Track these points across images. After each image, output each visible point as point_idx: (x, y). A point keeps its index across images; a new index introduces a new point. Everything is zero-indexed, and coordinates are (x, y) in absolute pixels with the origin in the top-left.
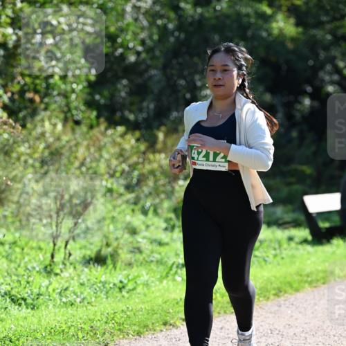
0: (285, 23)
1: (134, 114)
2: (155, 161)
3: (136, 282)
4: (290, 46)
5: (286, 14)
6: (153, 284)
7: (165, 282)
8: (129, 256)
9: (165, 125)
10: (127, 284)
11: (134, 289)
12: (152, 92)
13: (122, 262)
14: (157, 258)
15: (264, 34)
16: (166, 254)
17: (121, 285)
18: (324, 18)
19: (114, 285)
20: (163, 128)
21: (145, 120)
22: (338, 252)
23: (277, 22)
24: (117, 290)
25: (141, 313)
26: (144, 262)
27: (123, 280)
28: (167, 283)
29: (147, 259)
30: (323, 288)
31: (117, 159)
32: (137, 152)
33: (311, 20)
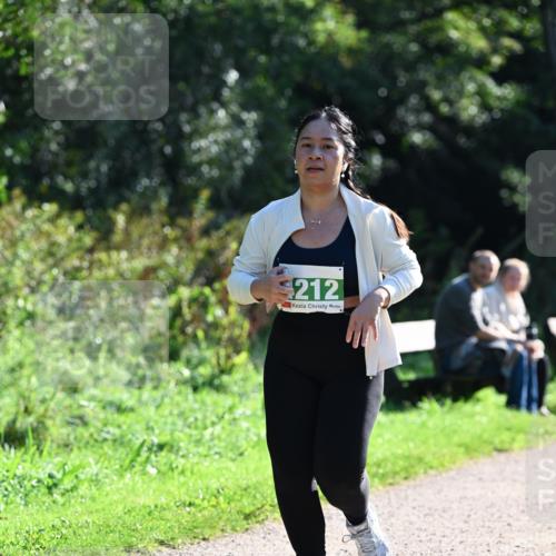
0: (337, 22)
1: (73, 182)
2: (110, 264)
3: (77, 477)
4: (346, 62)
5: (339, 6)
6: (107, 480)
7: (128, 475)
8: (65, 431)
9: (128, 201)
10: (61, 480)
11: (74, 488)
12: (105, 143)
13: (52, 441)
14: (114, 435)
15: (302, 42)
16: (129, 427)
17: (50, 482)
18: (406, 15)
19: (39, 481)
20: (124, 207)
21: (92, 191)
22: (430, 424)
23: (324, 20)
24: (44, 490)
25: (86, 531)
26: (92, 442)
27: (55, 473)
28: (132, 479)
29: (95, 436)
30: (404, 487)
31: (43, 260)
32: (79, 249)
33: (383, 19)
